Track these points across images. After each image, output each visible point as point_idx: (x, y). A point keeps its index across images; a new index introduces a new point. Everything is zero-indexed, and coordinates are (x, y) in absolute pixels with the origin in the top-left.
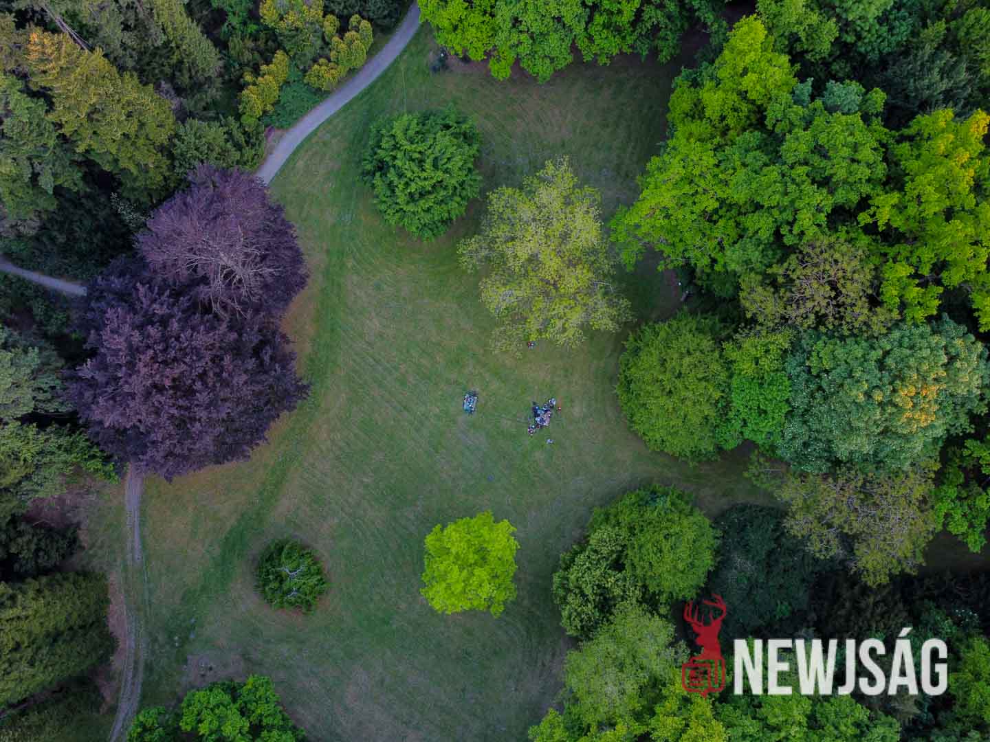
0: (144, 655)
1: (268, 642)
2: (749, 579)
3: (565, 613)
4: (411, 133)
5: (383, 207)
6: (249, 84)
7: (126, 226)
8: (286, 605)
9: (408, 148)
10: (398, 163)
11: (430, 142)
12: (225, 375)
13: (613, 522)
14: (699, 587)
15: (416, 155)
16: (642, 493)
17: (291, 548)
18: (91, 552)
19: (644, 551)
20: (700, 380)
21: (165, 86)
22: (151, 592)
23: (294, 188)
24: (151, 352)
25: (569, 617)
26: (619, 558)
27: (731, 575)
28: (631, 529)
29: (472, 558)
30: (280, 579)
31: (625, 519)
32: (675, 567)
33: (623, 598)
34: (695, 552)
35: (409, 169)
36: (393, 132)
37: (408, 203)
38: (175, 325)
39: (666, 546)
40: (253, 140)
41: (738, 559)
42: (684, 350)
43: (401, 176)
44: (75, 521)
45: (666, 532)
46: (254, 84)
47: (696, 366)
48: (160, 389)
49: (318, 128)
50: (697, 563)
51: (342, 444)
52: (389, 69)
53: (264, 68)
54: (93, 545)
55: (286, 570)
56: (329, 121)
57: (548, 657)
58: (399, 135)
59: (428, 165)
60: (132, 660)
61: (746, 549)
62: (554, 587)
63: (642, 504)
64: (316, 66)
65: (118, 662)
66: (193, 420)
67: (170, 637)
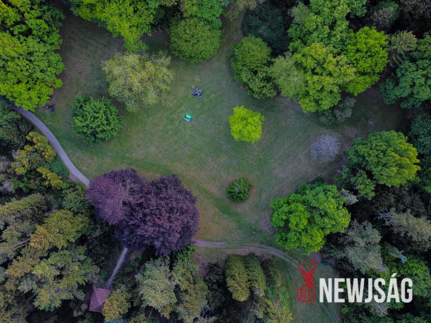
0: (258, 245)
1: (260, 201)
2: (268, 29)
3: (269, 95)
4: (82, 120)
5: (110, 136)
6: (50, 183)
7: (101, 235)
8: (249, 193)
9: (89, 121)
10: (94, 126)
11: (87, 113)
12: (167, 197)
13: (240, 72)
14: (268, 45)
15: (92, 119)
16: (232, 60)
17: (230, 189)
18: (219, 260)
19: (252, 62)
20: (196, 28)
21: (46, 214)
22: (237, 240)
23: (94, 173)
24: (156, 219)
25: (270, 93)
26: (253, 72)
27: (265, 34)
28: (244, 65)
29: (245, 122)
30: (240, 193)
31: (240, 67)
32: (259, 52)
33: (267, 73)
34: (256, 43)
35: (97, 122)
36: (81, 126)
37: (110, 126)
38: (147, 211)
39: (252, 53)
40: (73, 185)
41: (260, 31)
42: (184, 32)
43: (99, 126)
44: (207, 264)
45: (247, 53)
46: (50, 181)
47: (190, 29)
48: (170, 217)
49: (71, 160)
50: (259, 44)
51: (196, 167)
52: (50, 129)
53: (43, 176)
54: (217, 259)
55: (237, 190)
56: (69, 156)
57: (282, 105)
58: (83, 124)
59: (97, 115)
60: (258, 249)
61: (257, 27)
62: (259, 98)
63: (236, 60)
64: (46, 156)
65: (258, 254)
66: (182, 208)
67: (253, 235)
